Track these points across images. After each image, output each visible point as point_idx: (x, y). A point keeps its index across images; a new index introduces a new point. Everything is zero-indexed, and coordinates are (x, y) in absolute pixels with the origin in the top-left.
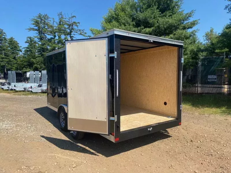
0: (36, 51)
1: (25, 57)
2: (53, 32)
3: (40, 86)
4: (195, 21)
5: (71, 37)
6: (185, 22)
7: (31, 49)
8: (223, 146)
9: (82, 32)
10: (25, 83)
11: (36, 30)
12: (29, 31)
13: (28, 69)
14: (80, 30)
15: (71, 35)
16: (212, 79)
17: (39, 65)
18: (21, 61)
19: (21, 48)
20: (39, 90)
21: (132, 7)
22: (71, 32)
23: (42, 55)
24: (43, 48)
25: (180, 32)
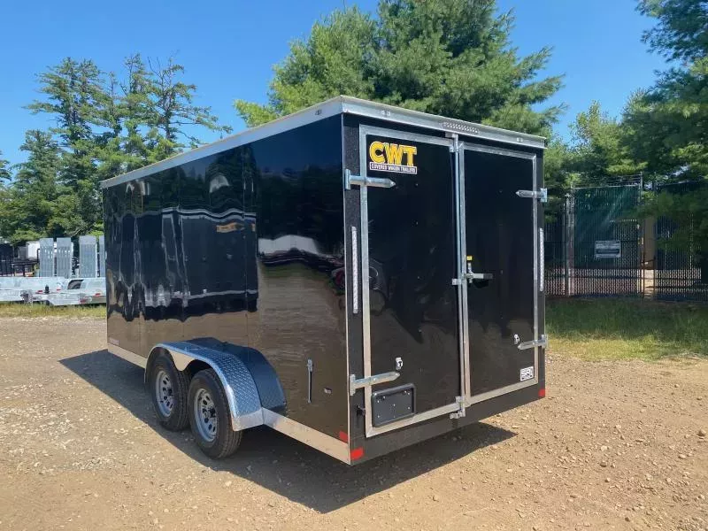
0: (55, 175)
1: (22, 196)
2: (112, 117)
3: (76, 285)
4: (553, 79)
5: (168, 130)
6: (524, 83)
7: (39, 168)
8: (679, 457)
9: (205, 117)
10: (24, 275)
11: (56, 109)
12: (34, 114)
13: (31, 233)
14: (196, 109)
15: (170, 126)
16: (605, 252)
17: (69, 218)
18: (7, 209)
19: (7, 168)
20: (73, 297)
21: (363, 36)
22: (169, 114)
23: (77, 188)
24: (78, 166)
25: (511, 112)
